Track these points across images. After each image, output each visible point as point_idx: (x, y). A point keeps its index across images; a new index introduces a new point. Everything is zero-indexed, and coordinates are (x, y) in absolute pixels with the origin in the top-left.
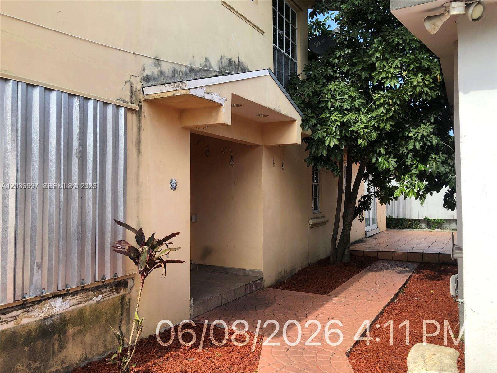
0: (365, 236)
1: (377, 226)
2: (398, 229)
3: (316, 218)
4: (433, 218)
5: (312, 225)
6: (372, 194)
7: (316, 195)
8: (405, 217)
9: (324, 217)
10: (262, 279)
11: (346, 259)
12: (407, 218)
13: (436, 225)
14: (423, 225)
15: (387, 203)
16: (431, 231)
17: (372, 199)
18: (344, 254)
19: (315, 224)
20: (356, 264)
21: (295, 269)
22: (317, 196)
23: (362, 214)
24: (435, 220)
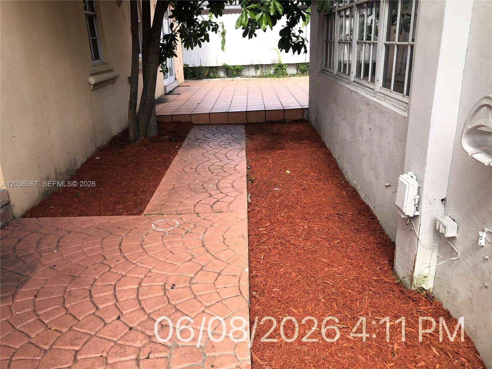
0: (165, 92)
1: (175, 77)
2: (196, 79)
3: (100, 73)
4: (232, 65)
5: (94, 85)
6: (176, 33)
7: (92, 32)
8: (202, 65)
9: (111, 70)
10: (8, 203)
11: (153, 132)
12: (204, 66)
13: (235, 73)
14: (222, 74)
15: (190, 47)
16: (232, 80)
17: (178, 40)
18: (148, 124)
19: (98, 83)
20: (167, 137)
21: (75, 163)
22: (95, 36)
23: (164, 63)
24: (234, 66)
